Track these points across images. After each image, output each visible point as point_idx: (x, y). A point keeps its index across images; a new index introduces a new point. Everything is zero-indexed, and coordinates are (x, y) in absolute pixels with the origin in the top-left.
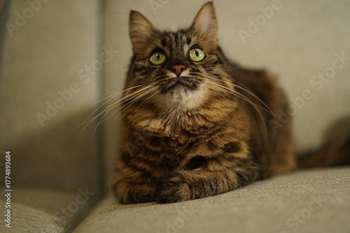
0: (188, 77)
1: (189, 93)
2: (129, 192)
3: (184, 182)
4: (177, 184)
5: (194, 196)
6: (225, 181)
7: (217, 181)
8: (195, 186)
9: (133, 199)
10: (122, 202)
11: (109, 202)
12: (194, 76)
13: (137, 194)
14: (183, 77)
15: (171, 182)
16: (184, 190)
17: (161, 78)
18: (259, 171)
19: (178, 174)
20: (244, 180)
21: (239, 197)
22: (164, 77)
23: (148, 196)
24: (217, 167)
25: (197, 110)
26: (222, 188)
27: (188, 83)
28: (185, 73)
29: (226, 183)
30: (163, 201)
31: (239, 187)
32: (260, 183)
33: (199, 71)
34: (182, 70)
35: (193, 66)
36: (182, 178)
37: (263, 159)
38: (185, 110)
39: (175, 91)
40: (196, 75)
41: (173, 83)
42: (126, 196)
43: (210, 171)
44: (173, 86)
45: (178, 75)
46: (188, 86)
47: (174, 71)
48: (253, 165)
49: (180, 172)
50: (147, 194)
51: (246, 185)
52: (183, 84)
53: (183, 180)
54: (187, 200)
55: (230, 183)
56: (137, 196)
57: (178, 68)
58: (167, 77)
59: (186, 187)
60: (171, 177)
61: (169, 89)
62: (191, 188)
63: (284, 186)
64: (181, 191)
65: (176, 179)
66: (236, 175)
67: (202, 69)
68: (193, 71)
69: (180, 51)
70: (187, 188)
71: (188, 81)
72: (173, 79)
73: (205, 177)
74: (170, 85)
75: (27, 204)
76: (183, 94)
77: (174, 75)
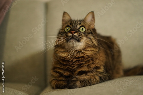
0: (77, 36)
1: (77, 42)
3: (78, 80)
4: (75, 81)
5: (82, 86)
7: (91, 79)
9: (58, 87)
10: (53, 88)
11: (49, 89)
12: (79, 36)
13: (59, 85)
14: (75, 36)
15: (73, 80)
16: (78, 83)
17: (66, 36)
18: (108, 76)
19: (75, 77)
20: (102, 79)
21: (100, 86)
22: (67, 35)
23: (64, 86)
24: (91, 74)
25: (81, 50)
26: (93, 82)
27: (76, 38)
28: (75, 34)
29: (95, 80)
30: (70, 88)
31: (100, 83)
32: (109, 81)
34: (74, 33)
35: (79, 32)
36: (77, 78)
37: (111, 72)
38: (76, 50)
39: (71, 41)
42: (55, 86)
43: (88, 76)
44: (70, 39)
45: (73, 35)
46: (76, 39)
47: (71, 33)
48: (105, 74)
49: (76, 76)
50: (63, 85)
51: (103, 82)
53: (77, 80)
54: (79, 87)
55: (96, 80)
56: (59, 86)
60: (72, 78)
61: (69, 40)
62: (81, 82)
63: (118, 82)
64: (77, 83)
65: (74, 79)
66: (99, 77)
69: (75, 27)
70: (79, 82)
71: (76, 37)
73: (86, 78)
74: (69, 38)
75: (16, 89)
76: (74, 42)
77: (71, 35)
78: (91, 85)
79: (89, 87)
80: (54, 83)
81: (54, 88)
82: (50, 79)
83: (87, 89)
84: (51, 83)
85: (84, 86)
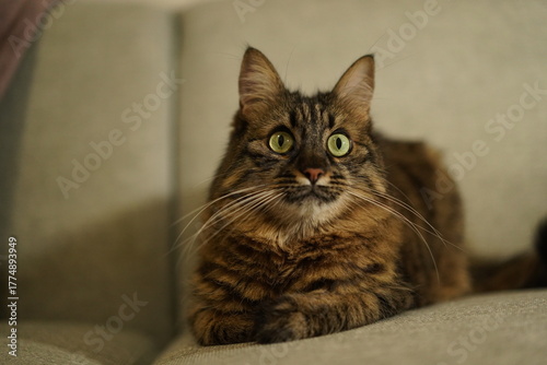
0: (327, 187)
1: (325, 206)
2: (213, 328)
3: (296, 311)
4: (286, 313)
5: (313, 332)
6: (360, 307)
7: (347, 308)
8: (314, 316)
9: (219, 338)
10: (202, 343)
11: (184, 343)
12: (336, 186)
13: (225, 330)
14: (320, 186)
15: (277, 311)
16: (298, 323)
17: (287, 182)
18: (412, 294)
19: (288, 300)
20: (389, 307)
21: (381, 333)
24: (351, 289)
26: (355, 318)
27: (325, 195)
28: (324, 181)
29: (361, 311)
30: (267, 340)
31: (381, 318)
33: (342, 177)
34: (319, 175)
36: (294, 304)
39: (305, 203)
40: (338, 183)
41: (304, 192)
42: (207, 334)
45: (314, 182)
47: (308, 176)
48: (403, 285)
49: (291, 296)
50: (241, 331)
51: (393, 315)
52: (317, 196)
53: (295, 308)
54: (302, 338)
55: (368, 311)
57: (314, 172)
58: (295, 182)
59: (300, 317)
60: (276, 303)
61: (297, 199)
63: (451, 316)
64: (292, 323)
65: (284, 306)
66: (376, 300)
67: (346, 173)
68: (335, 177)
69: (318, 140)
70: (302, 319)
72: (305, 187)
76: (316, 208)
77: (307, 182)
78: (345, 328)
79: (340, 336)
80: (203, 323)
81: (207, 342)
82: (189, 306)
83: (332, 344)
84: (192, 321)
85: (318, 334)
